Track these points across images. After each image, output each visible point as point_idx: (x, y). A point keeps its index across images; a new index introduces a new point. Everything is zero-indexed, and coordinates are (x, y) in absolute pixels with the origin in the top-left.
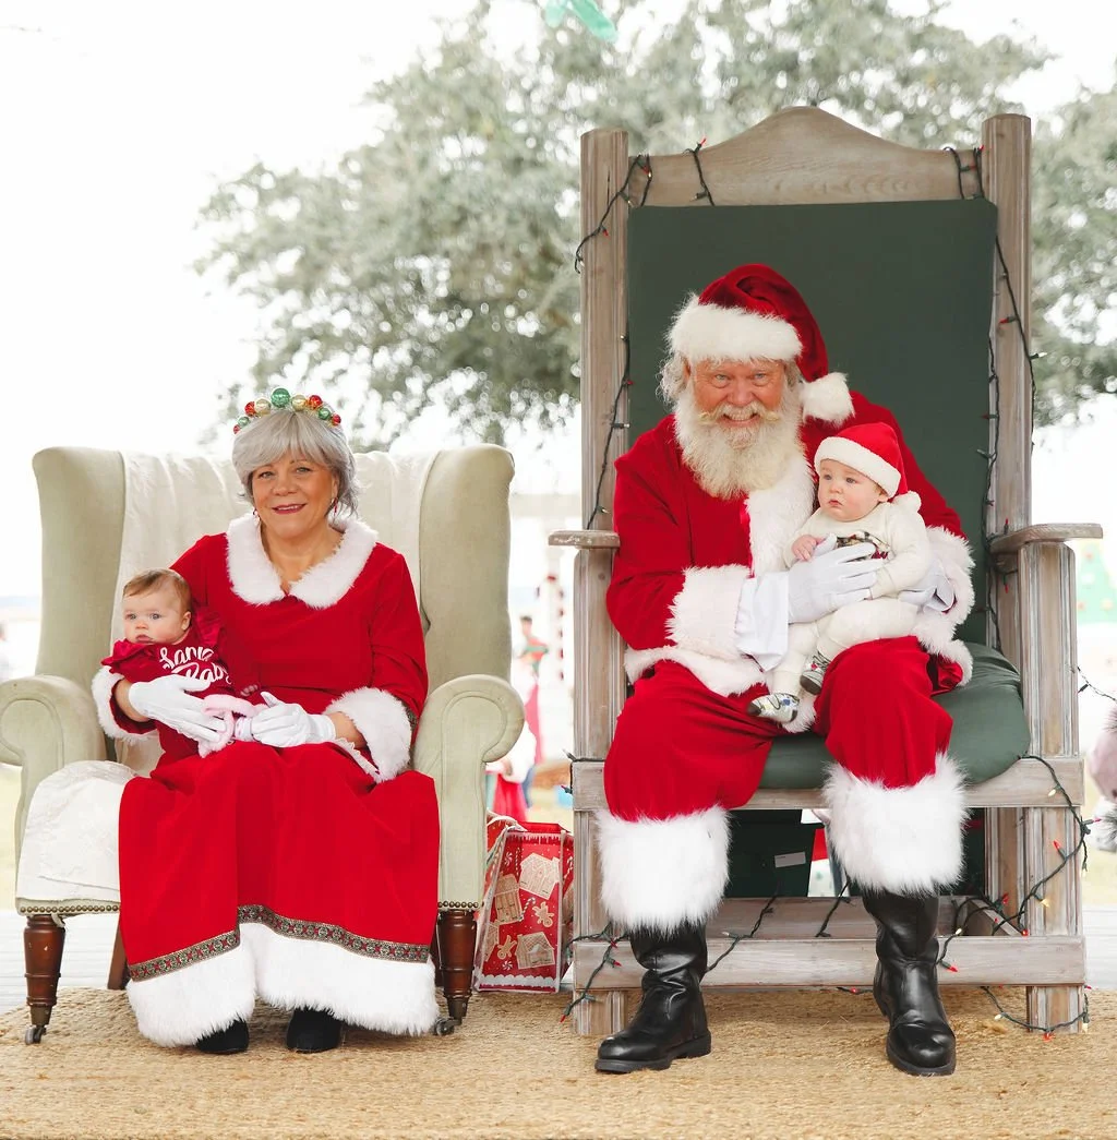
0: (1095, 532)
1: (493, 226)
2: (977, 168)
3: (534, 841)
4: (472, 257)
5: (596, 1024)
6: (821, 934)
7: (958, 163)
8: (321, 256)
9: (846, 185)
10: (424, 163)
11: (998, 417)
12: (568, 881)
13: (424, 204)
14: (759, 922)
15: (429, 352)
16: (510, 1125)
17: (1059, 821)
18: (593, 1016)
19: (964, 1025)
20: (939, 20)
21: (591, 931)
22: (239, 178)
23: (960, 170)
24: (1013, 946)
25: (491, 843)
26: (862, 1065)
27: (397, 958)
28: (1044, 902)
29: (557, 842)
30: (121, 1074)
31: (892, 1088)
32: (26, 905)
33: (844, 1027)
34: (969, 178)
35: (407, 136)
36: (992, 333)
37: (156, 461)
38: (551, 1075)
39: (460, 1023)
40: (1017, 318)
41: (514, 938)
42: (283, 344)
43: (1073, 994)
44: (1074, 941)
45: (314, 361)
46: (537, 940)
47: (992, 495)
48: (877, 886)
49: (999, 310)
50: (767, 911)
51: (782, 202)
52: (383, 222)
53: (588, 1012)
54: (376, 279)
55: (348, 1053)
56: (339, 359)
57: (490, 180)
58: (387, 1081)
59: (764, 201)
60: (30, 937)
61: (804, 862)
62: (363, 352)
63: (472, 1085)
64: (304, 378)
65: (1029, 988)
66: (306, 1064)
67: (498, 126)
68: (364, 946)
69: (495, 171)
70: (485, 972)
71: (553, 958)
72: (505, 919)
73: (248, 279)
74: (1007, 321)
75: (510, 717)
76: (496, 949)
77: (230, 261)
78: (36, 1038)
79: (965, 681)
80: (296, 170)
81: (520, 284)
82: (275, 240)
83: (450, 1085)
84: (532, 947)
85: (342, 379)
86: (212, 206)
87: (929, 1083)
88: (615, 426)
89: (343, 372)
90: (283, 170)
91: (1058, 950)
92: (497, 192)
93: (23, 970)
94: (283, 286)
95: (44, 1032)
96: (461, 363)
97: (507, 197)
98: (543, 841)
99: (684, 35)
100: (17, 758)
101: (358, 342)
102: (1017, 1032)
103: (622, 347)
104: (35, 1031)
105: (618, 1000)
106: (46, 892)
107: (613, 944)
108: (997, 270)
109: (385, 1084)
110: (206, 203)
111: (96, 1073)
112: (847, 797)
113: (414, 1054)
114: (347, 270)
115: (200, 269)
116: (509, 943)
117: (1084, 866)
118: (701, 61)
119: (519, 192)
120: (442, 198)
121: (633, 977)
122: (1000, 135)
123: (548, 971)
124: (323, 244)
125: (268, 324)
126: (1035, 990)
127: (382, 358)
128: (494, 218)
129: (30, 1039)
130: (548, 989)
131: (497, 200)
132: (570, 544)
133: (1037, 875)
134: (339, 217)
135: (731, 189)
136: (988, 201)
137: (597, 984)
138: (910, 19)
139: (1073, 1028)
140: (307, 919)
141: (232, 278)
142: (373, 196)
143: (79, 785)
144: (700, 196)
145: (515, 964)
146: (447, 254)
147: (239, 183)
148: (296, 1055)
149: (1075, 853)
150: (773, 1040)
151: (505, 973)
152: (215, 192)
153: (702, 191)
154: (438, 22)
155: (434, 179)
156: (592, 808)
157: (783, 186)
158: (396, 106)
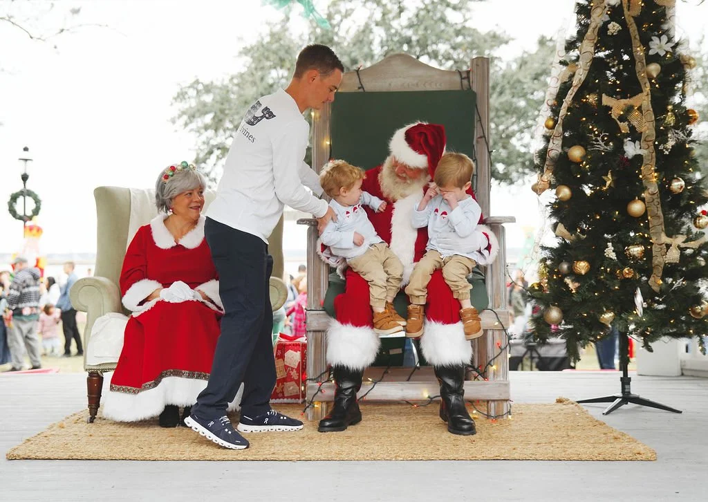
0: (512, 220)
2: (468, 78)
3: (290, 345)
5: (315, 416)
6: (408, 380)
7: (461, 76)
8: (221, 116)
9: (417, 84)
10: (262, 79)
11: (477, 175)
14: (383, 377)
16: (278, 454)
17: (500, 334)
18: (314, 412)
20: (468, 25)
22: (188, 85)
23: (462, 79)
24: (482, 385)
28: (494, 367)
30: (122, 434)
32: (88, 368)
34: (465, 82)
35: (256, 69)
36: (475, 142)
37: (143, 192)
40: (484, 137)
41: (283, 384)
42: (206, 151)
43: (505, 404)
44: (505, 382)
45: (218, 158)
49: (477, 133)
50: (386, 372)
51: (391, 90)
52: (246, 103)
53: (312, 410)
59: (384, 91)
60: (90, 381)
61: (401, 352)
64: (215, 165)
65: (488, 401)
71: (298, 391)
73: (193, 126)
74: (481, 137)
75: (282, 294)
77: (185, 118)
78: (92, 420)
80: (212, 83)
82: (202, 110)
86: (178, 96)
90: (207, 82)
91: (499, 386)
93: (87, 394)
94: (206, 128)
95: (95, 418)
98: (294, 345)
99: (366, 30)
100: (84, 308)
102: (483, 418)
104: (91, 418)
107: (322, 384)
108: (476, 117)
110: (176, 95)
111: (113, 434)
114: (231, 122)
115: (173, 121)
116: (281, 386)
117: (509, 353)
118: (373, 40)
121: (330, 397)
122: (477, 65)
123: (297, 397)
124: (222, 111)
125: (200, 143)
126: (490, 402)
129: (89, 421)
130: (297, 403)
132: (305, 224)
133: (491, 355)
134: (228, 101)
135: (371, 85)
136: (472, 91)
137: (315, 399)
138: (456, 24)
139: (505, 417)
141: (186, 124)
142: (242, 92)
144: (359, 88)
145: (283, 394)
147: (189, 87)
149: (506, 348)
150: (385, 422)
151: (280, 398)
152: (179, 91)
153: (360, 86)
154: (269, 24)
155: (266, 86)
156: (314, 329)
157: (393, 84)
158: (252, 57)
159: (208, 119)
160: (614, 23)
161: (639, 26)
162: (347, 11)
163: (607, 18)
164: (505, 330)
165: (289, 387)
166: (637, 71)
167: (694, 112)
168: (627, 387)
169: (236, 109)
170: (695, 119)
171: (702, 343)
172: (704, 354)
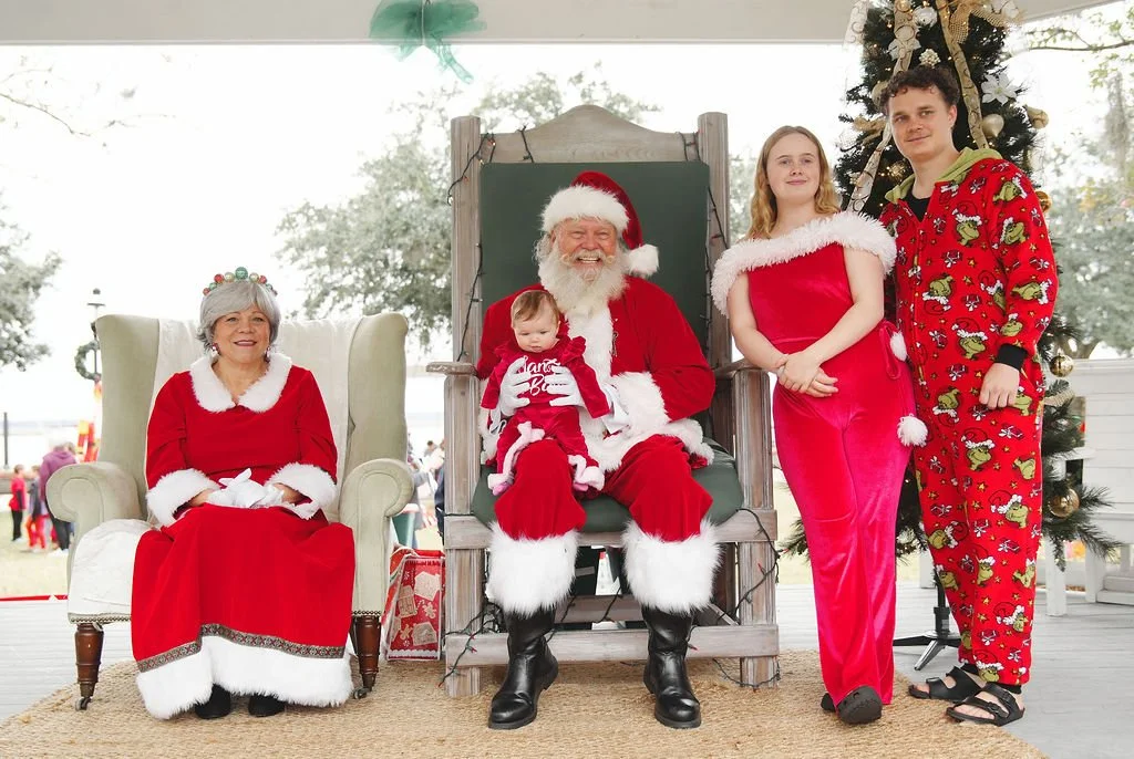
1: (423, 232)
2: (695, 143)
3: (423, 564)
4: (412, 249)
5: (461, 689)
7: (684, 141)
8: (337, 248)
9: (616, 153)
10: (388, 201)
12: (444, 592)
13: (389, 222)
14: (567, 612)
15: (393, 296)
17: (762, 550)
18: (459, 683)
19: (700, 684)
21: (458, 629)
22: (296, 210)
23: (686, 145)
24: (733, 633)
25: (393, 568)
26: (640, 722)
27: (322, 657)
28: (752, 603)
29: (438, 564)
31: (661, 741)
32: (76, 617)
33: (624, 685)
34: (691, 150)
35: (380, 190)
36: (707, 243)
38: (428, 735)
39: (371, 690)
40: (722, 235)
41: (411, 626)
42: (319, 291)
43: (771, 662)
44: (771, 628)
45: (335, 301)
46: (426, 627)
47: (709, 344)
48: (652, 605)
49: (712, 229)
51: (576, 162)
52: (368, 231)
53: (457, 681)
54: (365, 259)
55: (291, 717)
56: (348, 300)
57: (421, 210)
58: (313, 743)
59: (565, 161)
60: (79, 638)
61: (593, 572)
62: (361, 296)
63: (371, 746)
64: (331, 309)
65: (742, 660)
66: (261, 728)
67: (425, 184)
68: (299, 650)
69: (424, 206)
70: (392, 649)
71: (435, 638)
72: (405, 614)
73: (303, 261)
74: (716, 237)
75: (403, 486)
76: (399, 634)
77: (292, 251)
78: (83, 706)
79: (710, 462)
80: (326, 207)
81: (437, 262)
82: (314, 241)
83: (356, 747)
84: (422, 632)
85: (350, 310)
86: (284, 225)
87: (685, 735)
88: (473, 300)
89: (349, 306)
90: (320, 206)
91: (762, 635)
92: (425, 216)
93: (75, 660)
94: (319, 263)
95: (89, 701)
96: (408, 302)
97: (429, 218)
98: (429, 564)
100: (71, 516)
101: (359, 292)
102: (734, 686)
103: (477, 251)
104: (82, 701)
105: (476, 673)
106: (89, 609)
107: (472, 637)
108: (710, 206)
109: (311, 746)
110: (281, 223)
112: (636, 545)
113: (337, 716)
114: (351, 255)
115: (280, 257)
116: (407, 629)
117: (777, 580)
119: (436, 216)
120: (397, 219)
122: (710, 124)
123: (432, 647)
124: (339, 242)
125: (311, 282)
126: (746, 660)
127: (370, 299)
128: (423, 228)
129: (78, 707)
130: (433, 658)
131: (425, 219)
132: (440, 371)
133: (747, 584)
134: (347, 229)
135: (545, 154)
136: (703, 163)
137: (460, 663)
139: (770, 684)
140: (257, 633)
141: (294, 259)
142: (363, 219)
143: (109, 537)
144: (525, 158)
145: (412, 643)
146: (400, 247)
147: (297, 213)
148: (255, 719)
149: (772, 571)
151: (405, 648)
153: (527, 154)
154: (396, 136)
155: (393, 209)
156: (458, 547)
157: (577, 153)
158: (375, 176)
159: (322, 253)
160: (931, 50)
161: (968, 57)
162: (492, 120)
163: (917, 45)
164: (769, 542)
165: (421, 631)
166: (971, 126)
167: (1046, 196)
168: (944, 621)
169: (357, 238)
170: (1047, 207)
171: (1059, 552)
172: (1063, 570)
